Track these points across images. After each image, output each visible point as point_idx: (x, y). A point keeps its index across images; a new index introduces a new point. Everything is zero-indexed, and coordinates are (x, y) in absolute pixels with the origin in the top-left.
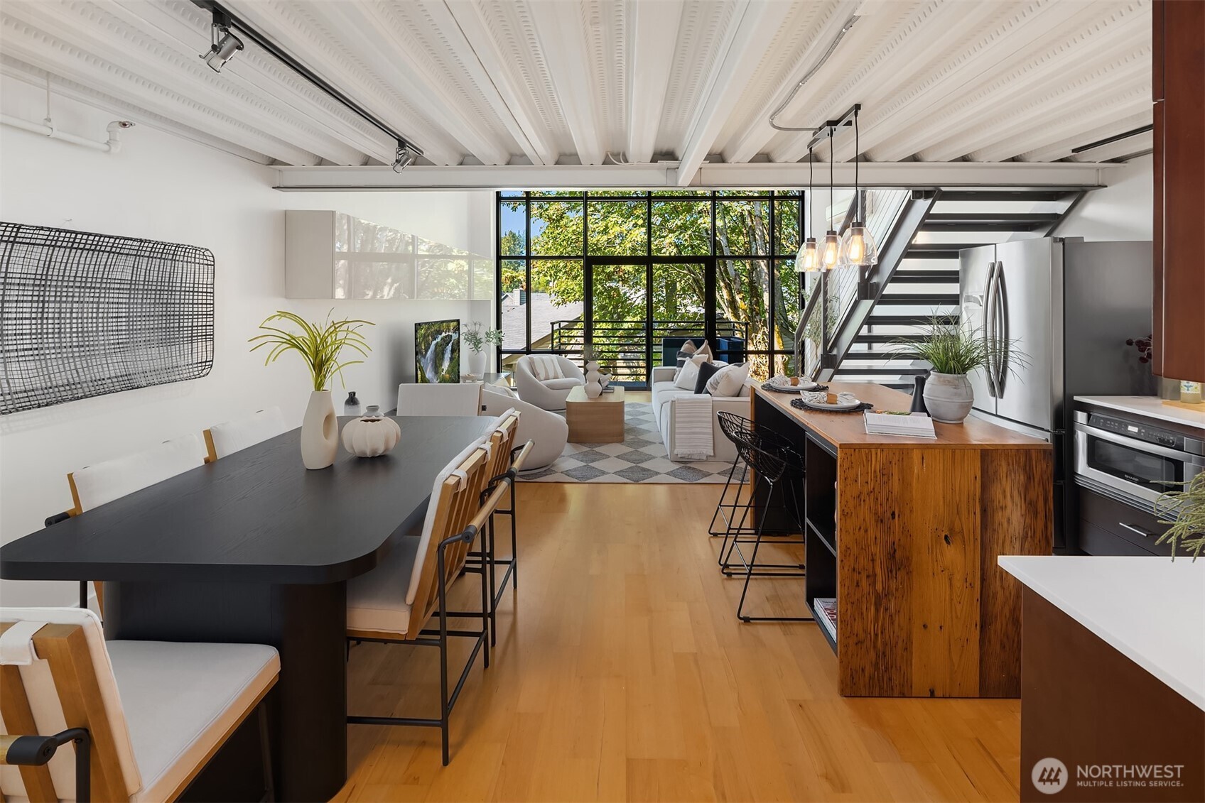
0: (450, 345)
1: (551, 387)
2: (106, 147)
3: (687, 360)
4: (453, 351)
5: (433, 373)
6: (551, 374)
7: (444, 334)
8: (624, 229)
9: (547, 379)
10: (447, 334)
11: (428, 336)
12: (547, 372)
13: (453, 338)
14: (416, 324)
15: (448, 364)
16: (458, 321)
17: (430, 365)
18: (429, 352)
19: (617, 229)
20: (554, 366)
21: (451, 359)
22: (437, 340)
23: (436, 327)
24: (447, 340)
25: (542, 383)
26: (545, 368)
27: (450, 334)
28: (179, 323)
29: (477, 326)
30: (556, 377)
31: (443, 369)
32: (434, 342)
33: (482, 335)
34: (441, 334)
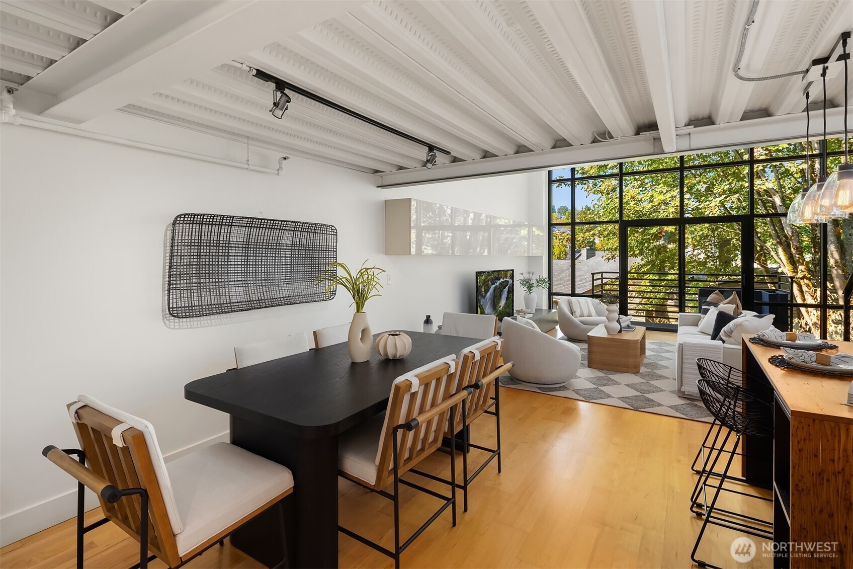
0: (507, 288)
1: (584, 323)
2: (277, 172)
3: (712, 308)
4: (509, 292)
5: (492, 309)
6: (586, 313)
7: (502, 280)
8: (667, 197)
9: (582, 316)
10: (505, 279)
11: (488, 281)
12: (581, 311)
13: (510, 283)
14: (476, 272)
15: (505, 302)
16: (513, 271)
17: (489, 304)
18: (489, 294)
19: (662, 197)
20: (588, 307)
21: (507, 298)
22: (495, 285)
23: (495, 275)
24: (504, 285)
25: (577, 320)
26: (581, 308)
27: (507, 280)
28: (318, 268)
29: (531, 275)
30: (590, 316)
31: (500, 306)
32: (493, 286)
33: (534, 281)
34: (499, 280)
